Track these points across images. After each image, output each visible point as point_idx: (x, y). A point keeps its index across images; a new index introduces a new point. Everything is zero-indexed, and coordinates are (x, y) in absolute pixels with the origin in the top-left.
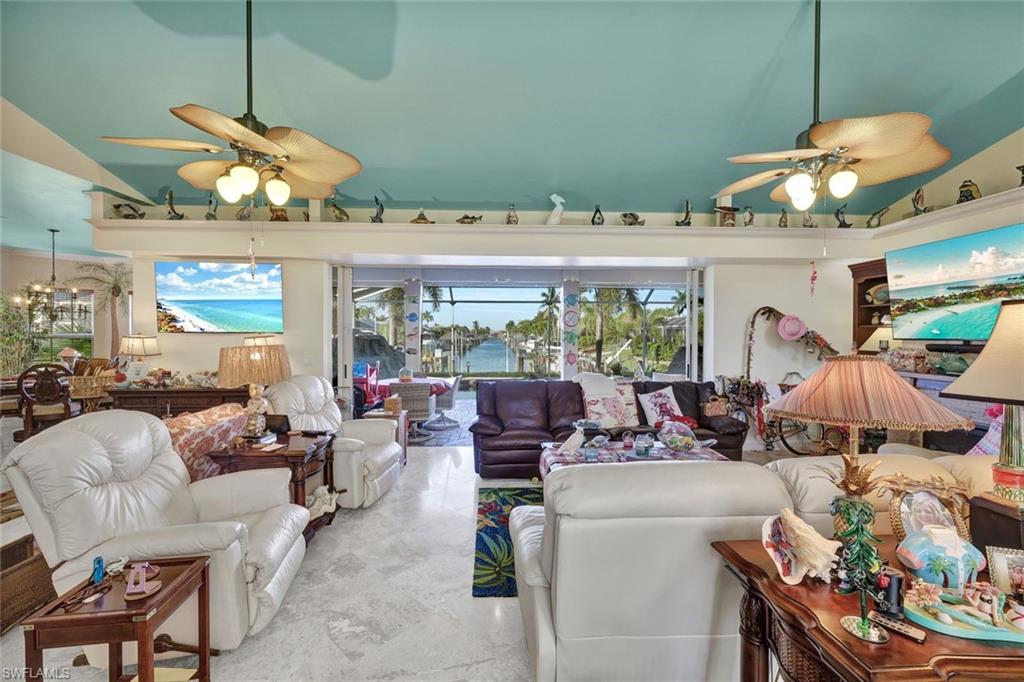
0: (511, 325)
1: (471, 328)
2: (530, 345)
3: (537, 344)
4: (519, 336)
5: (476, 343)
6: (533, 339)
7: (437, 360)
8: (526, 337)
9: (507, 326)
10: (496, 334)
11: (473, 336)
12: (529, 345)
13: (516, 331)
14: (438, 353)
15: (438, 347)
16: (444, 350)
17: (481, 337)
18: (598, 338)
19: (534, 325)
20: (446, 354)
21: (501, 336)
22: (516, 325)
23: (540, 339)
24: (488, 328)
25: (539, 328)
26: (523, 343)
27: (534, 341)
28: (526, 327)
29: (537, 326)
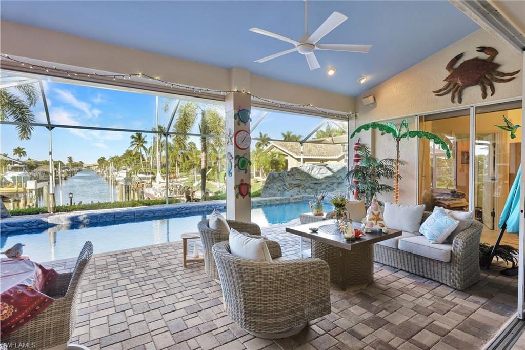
0: (102, 160)
1: (66, 162)
3: (128, 174)
4: (111, 168)
5: (72, 173)
6: (123, 169)
7: (31, 191)
9: (99, 161)
10: (89, 167)
11: (68, 169)
12: (121, 175)
13: (108, 164)
14: (31, 185)
15: (31, 178)
16: (39, 181)
17: (76, 169)
18: (203, 167)
19: (123, 159)
20: (40, 185)
21: (94, 168)
22: (107, 160)
23: (130, 169)
24: (81, 162)
25: (128, 162)
26: (116, 173)
27: (125, 171)
28: (117, 161)
29: (126, 161)
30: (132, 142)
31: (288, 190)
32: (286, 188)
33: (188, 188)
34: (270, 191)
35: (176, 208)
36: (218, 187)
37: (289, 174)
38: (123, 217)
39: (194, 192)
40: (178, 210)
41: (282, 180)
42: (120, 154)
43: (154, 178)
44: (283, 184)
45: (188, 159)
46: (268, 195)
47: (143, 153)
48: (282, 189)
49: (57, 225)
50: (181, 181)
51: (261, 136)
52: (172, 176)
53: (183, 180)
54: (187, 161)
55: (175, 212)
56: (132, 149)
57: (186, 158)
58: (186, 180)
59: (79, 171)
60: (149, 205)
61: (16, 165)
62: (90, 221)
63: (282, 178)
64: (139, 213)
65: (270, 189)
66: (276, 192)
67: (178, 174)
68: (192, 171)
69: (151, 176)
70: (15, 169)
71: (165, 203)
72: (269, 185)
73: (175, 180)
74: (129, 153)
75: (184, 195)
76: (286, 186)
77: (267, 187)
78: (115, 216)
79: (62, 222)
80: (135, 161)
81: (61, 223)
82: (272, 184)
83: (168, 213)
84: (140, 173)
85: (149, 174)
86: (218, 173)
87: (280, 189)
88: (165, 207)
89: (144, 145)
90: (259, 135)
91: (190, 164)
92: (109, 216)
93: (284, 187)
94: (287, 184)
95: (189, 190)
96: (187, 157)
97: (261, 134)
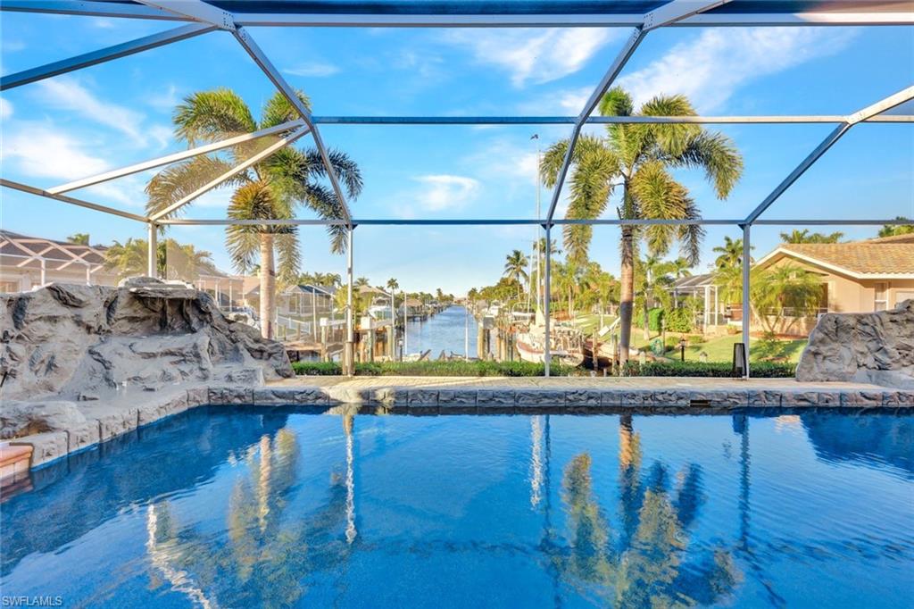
0: (473, 293)
1: (435, 295)
2: (493, 312)
3: (501, 311)
4: (482, 302)
5: (439, 310)
6: (495, 304)
8: (489, 304)
9: (470, 293)
10: (459, 302)
11: (436, 303)
13: (479, 298)
17: (444, 304)
18: (624, 297)
19: (497, 291)
21: (464, 303)
22: (478, 292)
23: (504, 305)
24: (451, 295)
25: (502, 294)
26: (486, 309)
27: (497, 307)
28: (488, 294)
29: (500, 292)
30: (507, 265)
31: (895, 365)
32: (888, 361)
33: (589, 337)
34: (828, 364)
35: (566, 393)
36: (646, 337)
37: (896, 317)
38: (452, 399)
39: (599, 345)
40: (571, 397)
41: (870, 335)
42: (494, 284)
43: (533, 318)
44: (873, 345)
45: (589, 287)
46: (820, 376)
47: (522, 280)
48: (870, 361)
49: (343, 403)
50: (577, 325)
51: (730, 244)
52: (561, 315)
53: (579, 322)
54: (587, 291)
55: (562, 402)
56: (506, 276)
57: (585, 287)
58: (585, 323)
59: (449, 306)
60: (511, 373)
61: (380, 298)
62: (395, 402)
63: (868, 329)
64: (485, 395)
65: (825, 358)
66: (850, 370)
67: (572, 312)
68: (594, 308)
69: (529, 315)
70: (380, 302)
71: (542, 374)
72: (823, 349)
73: (566, 322)
74: (504, 281)
75: (580, 349)
76: (886, 352)
77: (816, 354)
78: (438, 396)
79: (350, 398)
80: (511, 293)
81: (348, 401)
82: (835, 345)
83: (546, 401)
84: (516, 310)
85: (526, 311)
86: (646, 311)
87: (862, 361)
88: (541, 384)
89: (523, 268)
90: (725, 242)
91: (592, 296)
92: (427, 397)
93: (879, 356)
94: (888, 347)
95: (589, 340)
96: (587, 284)
97: (728, 239)
